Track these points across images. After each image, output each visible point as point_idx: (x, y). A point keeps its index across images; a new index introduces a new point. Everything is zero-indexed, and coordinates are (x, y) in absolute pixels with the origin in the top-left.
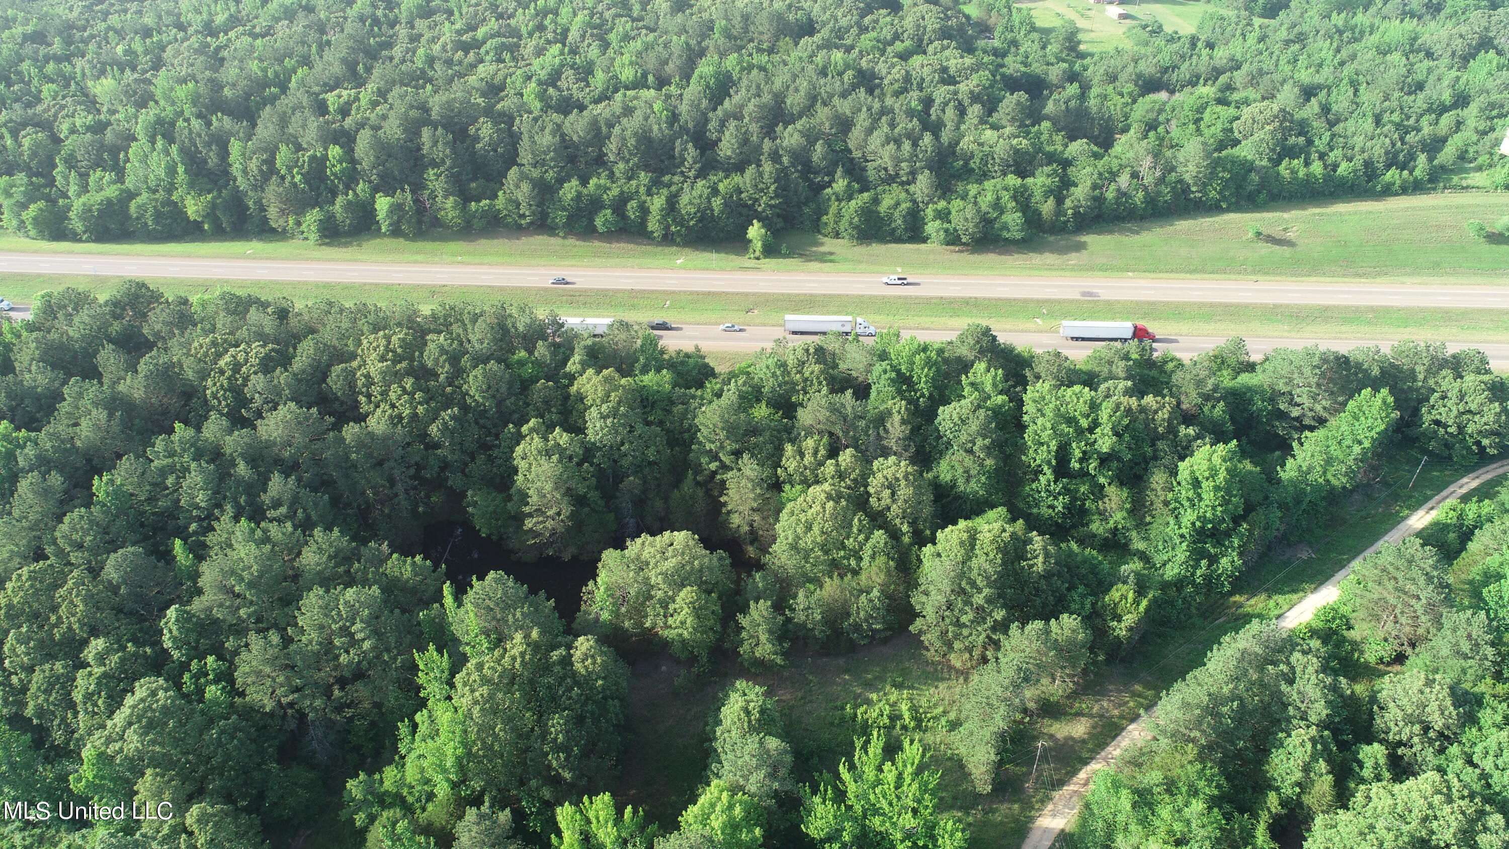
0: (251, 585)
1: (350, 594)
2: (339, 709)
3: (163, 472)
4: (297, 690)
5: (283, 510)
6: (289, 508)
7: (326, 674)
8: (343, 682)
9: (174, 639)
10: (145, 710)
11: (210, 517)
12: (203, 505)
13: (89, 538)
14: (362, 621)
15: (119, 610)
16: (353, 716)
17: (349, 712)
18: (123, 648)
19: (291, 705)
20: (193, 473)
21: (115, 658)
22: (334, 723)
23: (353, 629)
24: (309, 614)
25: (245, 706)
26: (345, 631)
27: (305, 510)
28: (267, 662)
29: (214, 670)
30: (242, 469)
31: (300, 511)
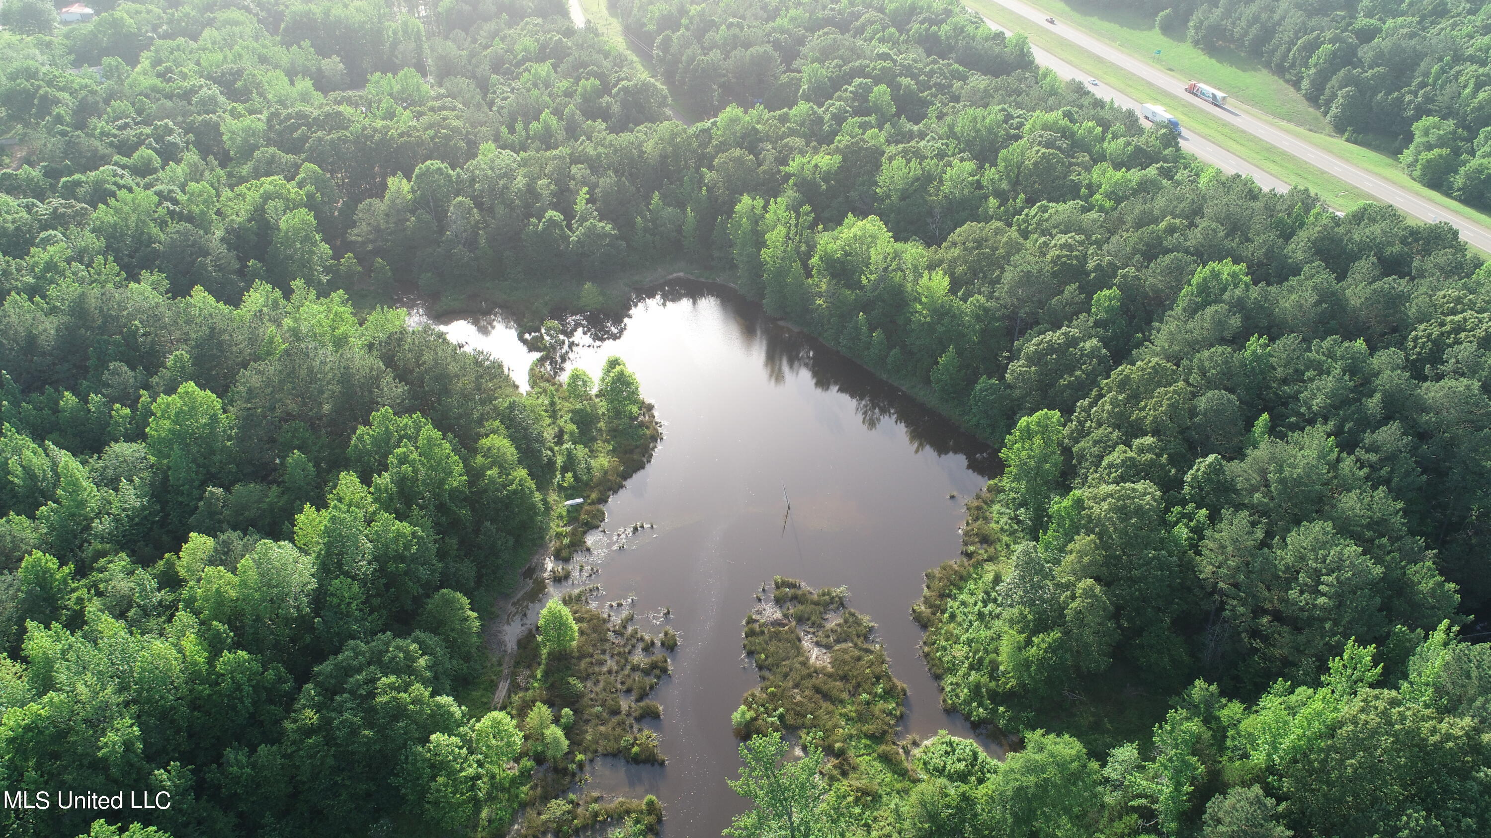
0: (1282, 481)
1: (1352, 549)
2: (1255, 633)
3: (1311, 364)
4: (1236, 586)
5: (1373, 457)
6: (1380, 460)
7: (1271, 599)
8: (1277, 616)
9: (1195, 478)
10: (1129, 497)
11: (1311, 422)
12: (1315, 408)
13: (1214, 371)
14: (1337, 578)
15: (1183, 431)
16: (1257, 650)
17: (1257, 644)
18: (1159, 455)
19: (1222, 593)
20: (1331, 378)
21: (1149, 456)
22: (1241, 640)
23: (1324, 578)
24: (1302, 537)
25: (1190, 561)
26: (1317, 575)
27: (1392, 471)
28: (1235, 541)
29: (1198, 521)
30: (1373, 403)
31: (1387, 469)
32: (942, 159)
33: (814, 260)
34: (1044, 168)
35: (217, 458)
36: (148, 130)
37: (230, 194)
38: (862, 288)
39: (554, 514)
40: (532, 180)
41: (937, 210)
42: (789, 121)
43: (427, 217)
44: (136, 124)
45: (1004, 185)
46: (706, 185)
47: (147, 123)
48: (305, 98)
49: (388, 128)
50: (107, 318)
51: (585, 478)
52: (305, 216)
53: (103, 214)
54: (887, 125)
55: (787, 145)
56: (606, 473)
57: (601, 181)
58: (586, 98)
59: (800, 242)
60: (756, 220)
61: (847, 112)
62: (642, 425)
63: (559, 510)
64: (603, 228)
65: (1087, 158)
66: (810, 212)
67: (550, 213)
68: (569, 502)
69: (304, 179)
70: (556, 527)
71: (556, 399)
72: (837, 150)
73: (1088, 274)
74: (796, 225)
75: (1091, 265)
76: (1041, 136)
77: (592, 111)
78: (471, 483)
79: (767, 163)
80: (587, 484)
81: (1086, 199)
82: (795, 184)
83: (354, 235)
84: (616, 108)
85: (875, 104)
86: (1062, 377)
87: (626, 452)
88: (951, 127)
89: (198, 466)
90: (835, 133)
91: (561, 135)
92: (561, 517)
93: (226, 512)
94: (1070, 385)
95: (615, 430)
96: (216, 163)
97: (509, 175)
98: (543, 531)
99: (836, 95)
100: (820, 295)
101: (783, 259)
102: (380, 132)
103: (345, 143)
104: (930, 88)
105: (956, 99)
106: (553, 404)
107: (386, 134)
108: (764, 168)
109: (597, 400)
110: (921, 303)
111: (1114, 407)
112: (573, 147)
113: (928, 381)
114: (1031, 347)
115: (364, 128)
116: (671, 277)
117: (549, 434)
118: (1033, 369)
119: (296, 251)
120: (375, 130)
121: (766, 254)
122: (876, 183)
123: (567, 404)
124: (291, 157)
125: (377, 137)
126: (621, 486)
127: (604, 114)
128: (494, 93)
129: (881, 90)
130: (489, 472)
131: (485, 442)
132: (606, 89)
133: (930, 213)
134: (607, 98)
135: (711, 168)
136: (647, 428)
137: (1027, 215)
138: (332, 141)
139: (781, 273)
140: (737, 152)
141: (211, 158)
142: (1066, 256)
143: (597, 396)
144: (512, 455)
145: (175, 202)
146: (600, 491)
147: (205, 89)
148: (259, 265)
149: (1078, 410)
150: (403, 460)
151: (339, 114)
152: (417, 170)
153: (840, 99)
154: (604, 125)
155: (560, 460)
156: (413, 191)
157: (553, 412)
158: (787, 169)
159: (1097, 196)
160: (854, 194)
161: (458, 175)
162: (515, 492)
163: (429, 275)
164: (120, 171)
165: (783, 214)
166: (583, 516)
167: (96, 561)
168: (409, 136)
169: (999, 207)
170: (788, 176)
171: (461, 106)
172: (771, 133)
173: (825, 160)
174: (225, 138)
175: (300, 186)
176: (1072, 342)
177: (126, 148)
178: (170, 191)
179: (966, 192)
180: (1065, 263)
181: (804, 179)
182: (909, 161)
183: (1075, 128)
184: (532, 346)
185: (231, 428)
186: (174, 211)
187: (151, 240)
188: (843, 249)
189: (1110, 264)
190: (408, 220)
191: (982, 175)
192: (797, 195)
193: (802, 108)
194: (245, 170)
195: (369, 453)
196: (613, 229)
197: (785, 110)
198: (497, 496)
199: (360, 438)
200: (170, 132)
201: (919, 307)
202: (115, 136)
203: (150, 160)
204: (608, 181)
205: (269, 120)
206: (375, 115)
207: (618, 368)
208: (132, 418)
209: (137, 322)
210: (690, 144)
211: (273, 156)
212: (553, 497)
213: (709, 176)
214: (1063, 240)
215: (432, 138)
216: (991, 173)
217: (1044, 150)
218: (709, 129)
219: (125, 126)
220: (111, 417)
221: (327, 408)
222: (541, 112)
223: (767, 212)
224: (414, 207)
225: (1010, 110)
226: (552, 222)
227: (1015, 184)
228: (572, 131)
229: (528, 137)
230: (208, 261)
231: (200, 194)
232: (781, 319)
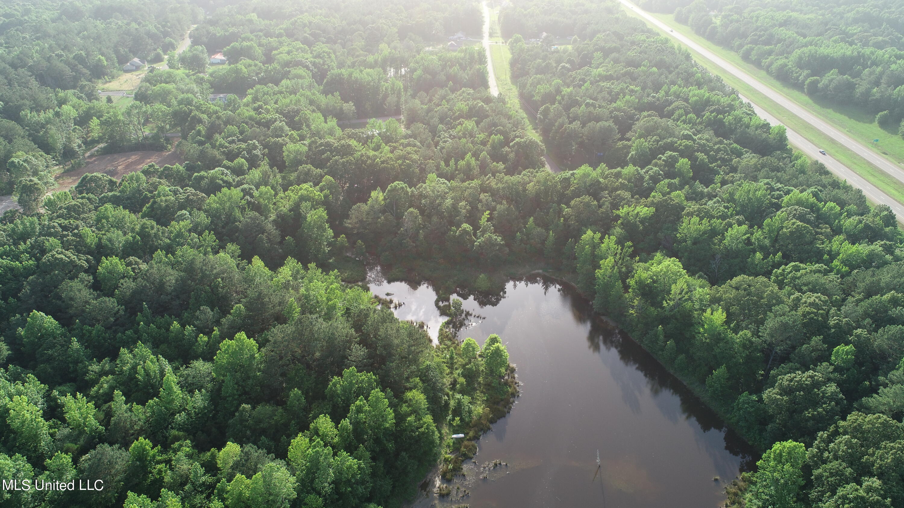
32: (723, 219)
33: (631, 282)
34: (797, 234)
35: (250, 382)
36: (244, 146)
37: (283, 195)
38: (663, 308)
39: (445, 443)
40: (456, 200)
41: (719, 256)
42: (621, 177)
43: (391, 217)
44: (239, 141)
45: (767, 242)
46: (563, 216)
47: (244, 141)
48: (331, 133)
49: (375, 157)
50: (204, 276)
51: (467, 420)
52: (322, 212)
53: (212, 201)
54: (687, 187)
55: (619, 195)
56: (481, 417)
57: (498, 206)
58: (493, 147)
59: (621, 264)
60: (595, 246)
61: (660, 174)
62: (506, 383)
63: (448, 441)
64: (496, 239)
65: (829, 230)
66: (631, 246)
67: (465, 226)
68: (455, 436)
69: (324, 185)
70: (446, 454)
71: (454, 355)
72: (652, 204)
73: (829, 328)
74: (621, 254)
75: (832, 322)
76: (795, 210)
77: (496, 156)
78: (397, 424)
79: (605, 207)
80: (468, 424)
81: (828, 263)
82: (622, 224)
83: (348, 223)
84: (512, 155)
85: (679, 170)
86: (807, 410)
87: (494, 403)
88: (732, 195)
89: (239, 386)
90: (651, 189)
91: (477, 170)
92: (448, 446)
93: (251, 422)
94: (813, 417)
95: (489, 385)
96: (277, 171)
97: (443, 197)
98: (436, 456)
99: (654, 161)
100: (633, 307)
101: (610, 277)
102: (371, 159)
103: (350, 164)
104: (716, 160)
105: (734, 170)
106: (452, 358)
107: (374, 160)
108: (603, 210)
109: (480, 359)
110: (703, 328)
111: (848, 448)
112: (483, 181)
113: (703, 382)
114: (785, 380)
115: (362, 155)
116: (533, 272)
117: (447, 381)
118: (785, 398)
119: (314, 234)
120: (368, 157)
121: (598, 273)
122: (677, 230)
123: (460, 359)
124: (319, 170)
125: (369, 162)
126: (489, 429)
127: (503, 159)
128: (439, 136)
129: (683, 162)
130: (409, 419)
131: (409, 395)
132: (506, 142)
133: (713, 256)
134: (507, 149)
135: (568, 206)
136: (510, 386)
137: (783, 270)
138: (343, 163)
139: (608, 287)
140: (587, 198)
141: (275, 168)
142: (813, 313)
143: (480, 356)
144: (424, 405)
145: (252, 196)
146: (476, 431)
147: (278, 122)
148: (292, 239)
149: (819, 439)
150: (359, 410)
151: (349, 145)
152: (389, 188)
153: (656, 165)
154: (503, 166)
155: (452, 403)
156: (385, 199)
157: (451, 365)
158: (617, 212)
159: (836, 262)
160: (660, 235)
161: (412, 192)
162: (423, 433)
163: (387, 253)
164: (226, 171)
165: (613, 245)
166: (463, 449)
167: (173, 443)
168: (388, 164)
169: (763, 259)
170: (618, 217)
171: (418, 144)
172: (609, 186)
173: (644, 211)
174: (284, 154)
175: (321, 190)
176: (816, 384)
177: (231, 156)
178: (250, 189)
179: (740, 246)
180: (813, 318)
181: (629, 222)
182: (701, 219)
183: (821, 205)
184: (443, 312)
185: (261, 363)
186: (250, 201)
187: (235, 220)
188: (651, 278)
189: (847, 324)
190: (379, 218)
191: (752, 234)
192: (623, 231)
193: (630, 170)
194: (293, 176)
195: (338, 395)
196: (502, 240)
197: (619, 169)
198: (412, 435)
199: (335, 385)
200: (255, 147)
201: (701, 330)
202: (226, 147)
203: (242, 165)
204: (502, 207)
205: (310, 146)
206: (369, 146)
207: (496, 345)
208: (208, 342)
209: (220, 280)
210: (556, 186)
211: (309, 170)
212: (445, 430)
213: (567, 210)
214: (812, 300)
215: (400, 165)
216: (758, 234)
217: (799, 223)
218: (569, 178)
219: (233, 142)
220: (197, 341)
221: (318, 354)
222: (466, 153)
223: (603, 243)
224: (383, 211)
225: (773, 184)
226: (465, 231)
227: (775, 241)
228: (484, 169)
229: (456, 169)
230: (264, 237)
231: (266, 193)
232: (603, 315)
